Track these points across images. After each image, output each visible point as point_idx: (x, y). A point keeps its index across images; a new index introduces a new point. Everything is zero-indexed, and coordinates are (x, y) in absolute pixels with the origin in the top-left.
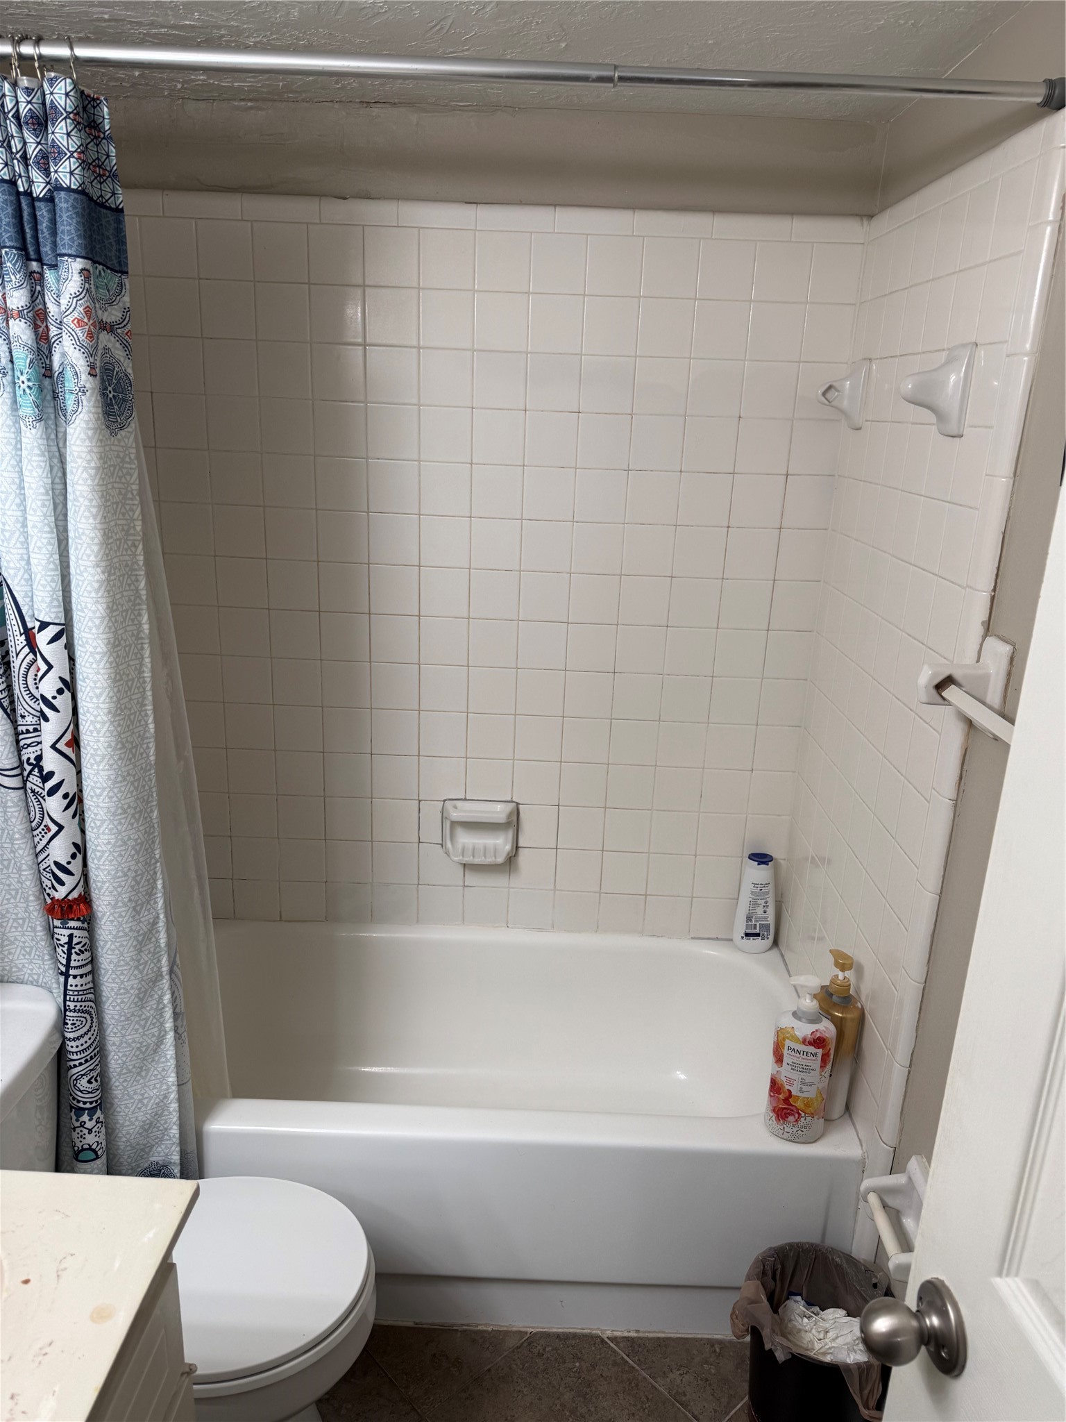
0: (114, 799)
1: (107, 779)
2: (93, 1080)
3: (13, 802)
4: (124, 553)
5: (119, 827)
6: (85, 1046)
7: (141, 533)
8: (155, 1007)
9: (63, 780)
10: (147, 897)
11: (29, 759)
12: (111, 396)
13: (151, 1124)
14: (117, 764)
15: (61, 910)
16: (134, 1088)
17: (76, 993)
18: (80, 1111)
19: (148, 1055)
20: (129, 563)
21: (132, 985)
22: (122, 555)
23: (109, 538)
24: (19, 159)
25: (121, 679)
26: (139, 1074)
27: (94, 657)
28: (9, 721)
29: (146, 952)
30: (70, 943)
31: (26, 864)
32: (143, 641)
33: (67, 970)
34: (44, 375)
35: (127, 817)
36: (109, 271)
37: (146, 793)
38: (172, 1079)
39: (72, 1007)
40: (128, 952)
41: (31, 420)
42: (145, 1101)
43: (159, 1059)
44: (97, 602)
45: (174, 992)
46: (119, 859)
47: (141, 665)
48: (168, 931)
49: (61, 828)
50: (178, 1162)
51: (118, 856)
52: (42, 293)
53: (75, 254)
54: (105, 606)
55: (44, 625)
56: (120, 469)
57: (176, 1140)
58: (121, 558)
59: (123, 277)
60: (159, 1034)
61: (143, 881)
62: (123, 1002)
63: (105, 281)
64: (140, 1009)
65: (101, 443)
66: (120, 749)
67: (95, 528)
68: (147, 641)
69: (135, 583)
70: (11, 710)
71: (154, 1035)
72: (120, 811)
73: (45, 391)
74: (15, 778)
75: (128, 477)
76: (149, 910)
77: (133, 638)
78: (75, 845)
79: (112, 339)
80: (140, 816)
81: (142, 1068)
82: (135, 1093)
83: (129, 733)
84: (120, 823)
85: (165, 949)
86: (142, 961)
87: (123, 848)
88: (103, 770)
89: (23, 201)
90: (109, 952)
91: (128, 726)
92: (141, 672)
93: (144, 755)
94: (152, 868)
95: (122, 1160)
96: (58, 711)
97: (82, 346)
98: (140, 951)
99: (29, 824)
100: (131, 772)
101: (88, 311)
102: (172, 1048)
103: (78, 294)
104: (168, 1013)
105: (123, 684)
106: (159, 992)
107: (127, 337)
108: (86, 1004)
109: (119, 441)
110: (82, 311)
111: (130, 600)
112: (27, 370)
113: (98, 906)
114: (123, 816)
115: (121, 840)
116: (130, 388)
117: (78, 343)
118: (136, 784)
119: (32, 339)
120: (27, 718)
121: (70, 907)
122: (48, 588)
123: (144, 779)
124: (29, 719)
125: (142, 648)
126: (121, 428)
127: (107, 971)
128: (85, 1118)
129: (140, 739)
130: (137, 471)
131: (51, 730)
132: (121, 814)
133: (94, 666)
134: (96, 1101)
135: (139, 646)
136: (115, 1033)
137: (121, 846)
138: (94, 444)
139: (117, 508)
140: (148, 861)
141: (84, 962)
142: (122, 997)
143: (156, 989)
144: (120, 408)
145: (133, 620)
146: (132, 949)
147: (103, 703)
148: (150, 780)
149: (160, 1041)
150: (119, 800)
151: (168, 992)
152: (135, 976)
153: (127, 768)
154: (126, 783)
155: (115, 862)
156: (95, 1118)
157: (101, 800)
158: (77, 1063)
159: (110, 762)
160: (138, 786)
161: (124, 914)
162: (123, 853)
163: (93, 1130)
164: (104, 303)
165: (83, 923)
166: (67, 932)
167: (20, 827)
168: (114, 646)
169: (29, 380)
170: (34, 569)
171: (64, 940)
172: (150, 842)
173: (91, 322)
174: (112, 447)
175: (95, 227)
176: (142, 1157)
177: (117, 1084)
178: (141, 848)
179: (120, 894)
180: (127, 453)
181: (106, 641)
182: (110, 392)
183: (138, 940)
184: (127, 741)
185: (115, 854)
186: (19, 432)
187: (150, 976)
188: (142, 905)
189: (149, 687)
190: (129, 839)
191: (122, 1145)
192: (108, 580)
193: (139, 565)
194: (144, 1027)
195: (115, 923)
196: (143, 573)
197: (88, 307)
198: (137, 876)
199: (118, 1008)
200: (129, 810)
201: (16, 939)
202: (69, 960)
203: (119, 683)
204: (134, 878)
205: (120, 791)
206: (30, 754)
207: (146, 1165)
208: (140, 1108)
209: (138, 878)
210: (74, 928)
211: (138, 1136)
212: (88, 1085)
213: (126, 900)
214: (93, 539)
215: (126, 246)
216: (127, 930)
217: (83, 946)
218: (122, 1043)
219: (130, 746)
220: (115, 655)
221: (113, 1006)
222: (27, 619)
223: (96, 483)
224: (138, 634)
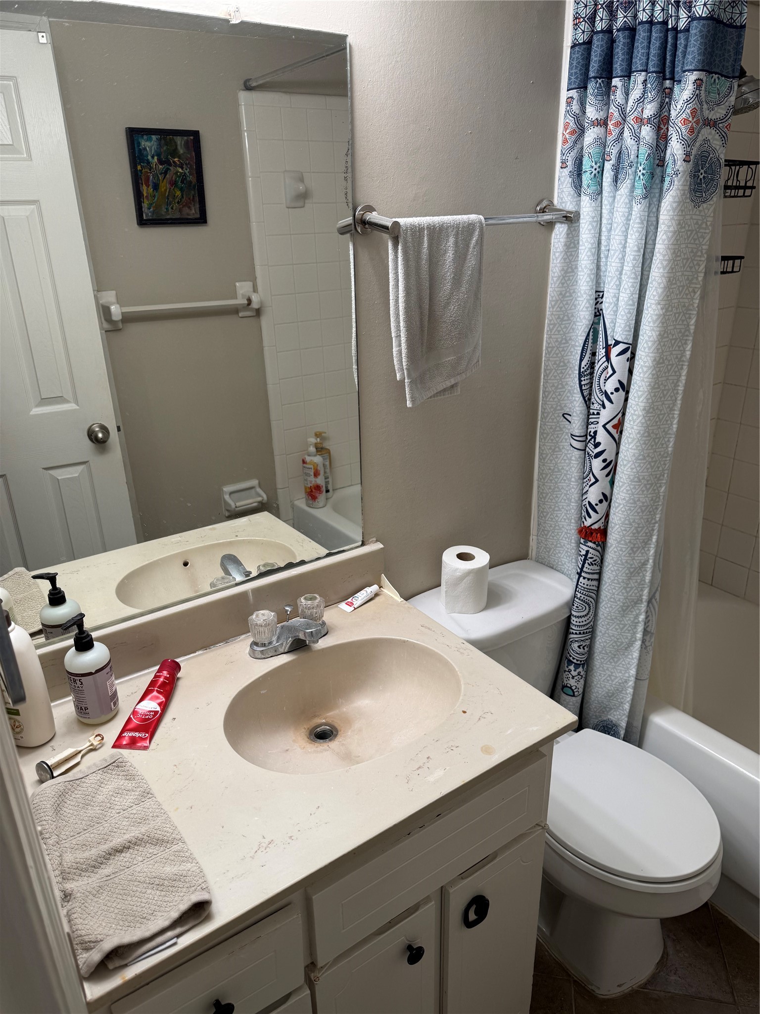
0: (634, 470)
1: (633, 456)
2: (581, 647)
3: (576, 457)
4: (685, 296)
5: (634, 491)
6: (581, 624)
7: (701, 283)
8: (632, 619)
9: (605, 450)
10: (643, 544)
11: (590, 432)
12: (701, 177)
13: (613, 694)
14: (642, 447)
15: (586, 533)
16: (607, 666)
17: (583, 588)
18: (570, 662)
19: (621, 649)
20: (687, 305)
21: (620, 599)
22: (682, 298)
23: (672, 284)
24: (673, 3)
25: (659, 388)
26: (612, 658)
27: (642, 369)
28: (585, 405)
29: (634, 581)
30: (586, 555)
31: (574, 499)
32: (684, 363)
33: (581, 572)
34: (657, 165)
35: (640, 485)
36: (723, 78)
37: (659, 472)
38: (633, 672)
39: (579, 597)
40: (621, 576)
41: (639, 198)
42: (613, 678)
43: (628, 655)
44: (653, 330)
45: (649, 616)
46: (629, 512)
47: (678, 380)
48: (653, 572)
49: (597, 480)
50: (624, 727)
51: (628, 510)
52: (669, 104)
53: (694, 68)
54: (658, 333)
55: (617, 343)
56: (697, 233)
57: (627, 712)
58: (681, 300)
59: (734, 81)
60: (631, 639)
61: (642, 532)
62: (611, 607)
63: (718, 86)
64: (622, 616)
65: (682, 213)
66: (646, 437)
67: (663, 276)
68: (686, 364)
69: (688, 320)
70: (588, 399)
71: (627, 638)
72: (636, 479)
73: (656, 177)
74: (580, 443)
75: (701, 240)
76: (642, 553)
77: (677, 360)
78: (604, 494)
79: (713, 132)
80: (651, 487)
81: (615, 655)
82: (607, 669)
83: (656, 427)
84: (634, 488)
85: (649, 584)
86: (630, 586)
87: (633, 505)
88: (631, 448)
89: (669, 35)
90: (610, 571)
91: (657, 422)
92: (676, 385)
93: (665, 446)
94: (651, 525)
95: (591, 707)
96: (612, 403)
97: (683, 139)
98: (629, 579)
99: (582, 474)
100: (650, 455)
101: (694, 112)
102: (637, 652)
103: (689, 99)
104: (640, 628)
105: (659, 392)
106: (638, 611)
107: (726, 129)
108: (588, 598)
109: (700, 211)
110: (689, 113)
111: (680, 332)
112: (645, 161)
113: (609, 539)
114: (638, 484)
115: (633, 499)
116: (719, 170)
117: (681, 138)
118: (653, 464)
119: (653, 139)
120: (595, 405)
121: (591, 534)
122: (625, 318)
123: (660, 463)
124: (596, 405)
125: (682, 369)
126: (704, 202)
127: (606, 583)
128: (572, 667)
129: (663, 433)
130: (710, 234)
131: (605, 415)
132: (637, 482)
133: (641, 375)
134: (581, 661)
135: (679, 367)
136: (603, 625)
137: (632, 503)
138: (676, 214)
139: (686, 263)
140: (649, 520)
141: (591, 571)
142: (612, 603)
143: (636, 608)
144: (707, 186)
145: (679, 347)
146: (624, 575)
147: (642, 402)
148: (665, 464)
149: (630, 644)
150: (638, 472)
151: (644, 614)
152: (623, 593)
153: (648, 451)
154: (645, 461)
155: (625, 513)
156: (578, 670)
157: (625, 469)
158: (574, 632)
159: (637, 444)
160: (654, 466)
161: (624, 550)
162: (632, 509)
163: (575, 678)
164: (712, 104)
165: (597, 546)
166: (586, 548)
167: (576, 474)
168: (658, 363)
169: (644, 169)
170: (620, 304)
171: (583, 553)
172: (654, 507)
173: (695, 120)
174: (693, 216)
175: (719, 45)
176: (603, 712)
177: (598, 658)
178: (646, 509)
179: (624, 536)
180: (705, 220)
181: (653, 358)
182: (702, 174)
183: (629, 571)
184: (653, 433)
185: (627, 508)
186: (631, 208)
187: (633, 598)
188: (639, 548)
189: (680, 397)
190: (639, 500)
191: (593, 698)
192: (664, 315)
193: (693, 306)
194: (622, 629)
195: (617, 554)
196: (695, 312)
197: (695, 108)
198: (639, 527)
199: (607, 610)
200: (643, 481)
201: (564, 545)
202: (583, 566)
203: (655, 391)
204: (636, 528)
205: (639, 466)
206: (592, 429)
207: (605, 719)
208: (608, 680)
209: (639, 529)
210: (590, 547)
211: (603, 697)
212: (578, 649)
213: (627, 541)
214: (659, 284)
215: (741, 55)
216: (624, 561)
217: (594, 561)
218: (605, 633)
219: (655, 436)
220: (657, 369)
221: (605, 607)
222: (609, 338)
223: (671, 243)
224: (681, 357)
